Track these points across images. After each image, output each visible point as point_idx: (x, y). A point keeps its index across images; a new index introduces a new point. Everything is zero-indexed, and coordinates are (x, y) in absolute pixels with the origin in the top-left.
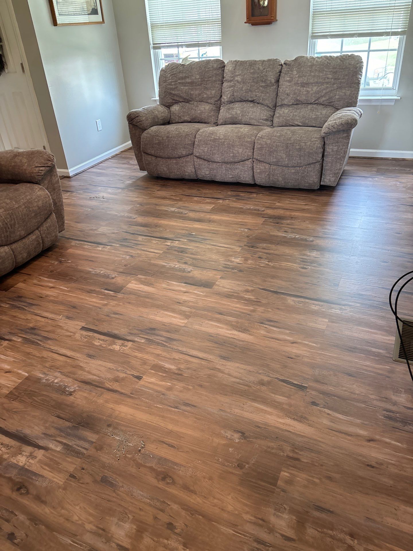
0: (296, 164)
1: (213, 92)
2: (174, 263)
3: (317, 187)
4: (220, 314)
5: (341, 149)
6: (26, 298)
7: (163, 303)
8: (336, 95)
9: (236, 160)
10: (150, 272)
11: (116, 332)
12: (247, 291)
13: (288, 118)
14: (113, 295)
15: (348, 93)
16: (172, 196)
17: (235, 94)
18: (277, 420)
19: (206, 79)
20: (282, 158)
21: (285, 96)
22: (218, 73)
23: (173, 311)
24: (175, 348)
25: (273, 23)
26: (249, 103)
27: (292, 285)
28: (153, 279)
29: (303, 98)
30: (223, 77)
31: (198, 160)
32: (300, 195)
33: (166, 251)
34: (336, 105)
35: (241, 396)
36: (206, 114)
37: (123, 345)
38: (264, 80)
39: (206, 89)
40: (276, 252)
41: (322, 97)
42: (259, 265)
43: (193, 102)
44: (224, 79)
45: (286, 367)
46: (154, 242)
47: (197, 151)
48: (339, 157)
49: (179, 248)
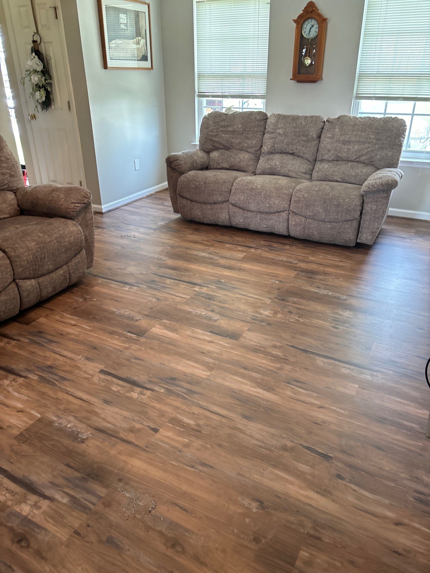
0: (333, 219)
1: (254, 142)
2: (201, 310)
3: (353, 244)
4: (245, 368)
5: (380, 209)
6: (46, 333)
7: (186, 352)
8: (377, 155)
9: (272, 211)
10: (175, 317)
11: (135, 378)
12: (275, 347)
13: (327, 174)
14: (135, 338)
15: (390, 154)
16: (204, 240)
17: (276, 146)
18: (299, 492)
19: (248, 129)
20: (319, 212)
21: (326, 151)
22: (260, 124)
23: (196, 361)
24: (196, 401)
25: (318, 82)
26: (289, 155)
27: (322, 345)
28: (177, 325)
29: (344, 155)
30: (265, 129)
31: (233, 208)
32: (334, 251)
33: (194, 296)
34: (377, 165)
35: (262, 460)
36: (245, 163)
37: (141, 393)
38: (305, 135)
39: (247, 138)
40: (307, 308)
41: (363, 155)
42: (288, 320)
43: (233, 150)
44: (266, 131)
45: (310, 433)
46: (182, 286)
47: (233, 199)
48: (377, 216)
49: (207, 294)
